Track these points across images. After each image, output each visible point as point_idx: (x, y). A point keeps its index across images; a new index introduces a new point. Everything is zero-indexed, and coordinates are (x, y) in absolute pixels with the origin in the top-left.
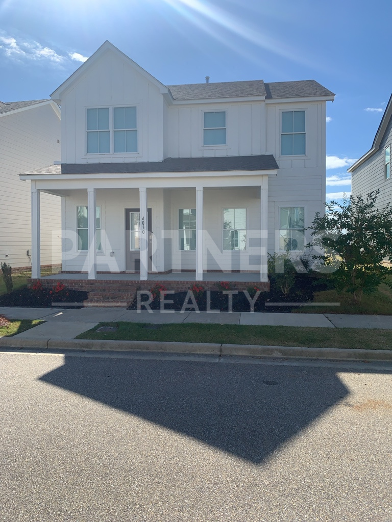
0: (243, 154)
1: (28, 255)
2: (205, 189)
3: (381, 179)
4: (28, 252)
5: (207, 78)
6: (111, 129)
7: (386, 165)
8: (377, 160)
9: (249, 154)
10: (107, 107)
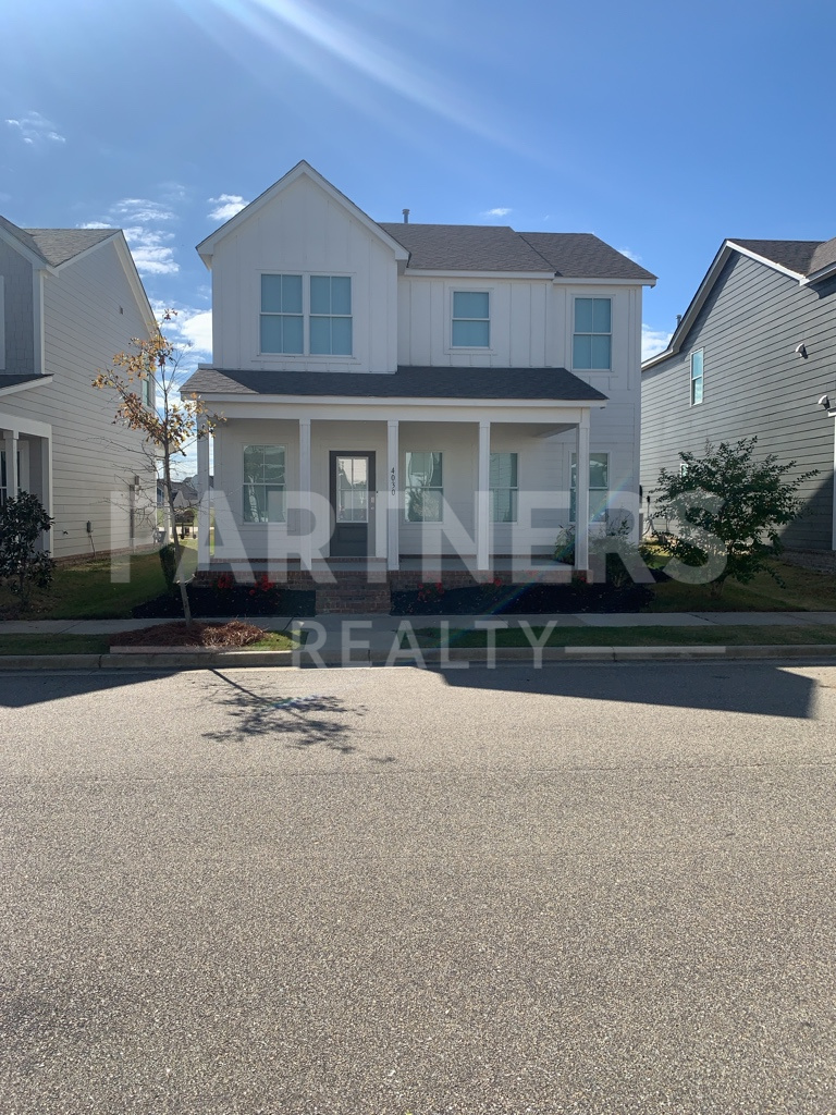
0: (517, 364)
1: (88, 531)
2: (494, 426)
3: (685, 401)
4: (88, 524)
5: (406, 212)
6: (306, 312)
7: (694, 381)
8: (676, 370)
9: (526, 365)
10: (298, 274)
